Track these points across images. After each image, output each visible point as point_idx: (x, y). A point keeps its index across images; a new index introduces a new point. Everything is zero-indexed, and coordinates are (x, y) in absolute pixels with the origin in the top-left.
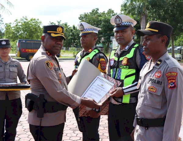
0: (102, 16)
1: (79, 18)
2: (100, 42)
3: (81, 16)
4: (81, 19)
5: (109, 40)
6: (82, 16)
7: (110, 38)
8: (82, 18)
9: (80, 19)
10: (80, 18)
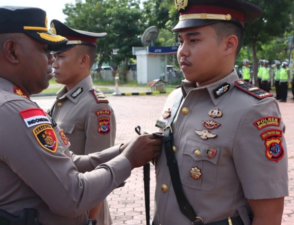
0: (112, 8)
1: (64, 11)
2: (109, 58)
3: (66, 7)
4: (68, 14)
5: (128, 54)
6: (69, 7)
7: (131, 50)
8: (70, 11)
9: (65, 14)
10: (66, 10)
